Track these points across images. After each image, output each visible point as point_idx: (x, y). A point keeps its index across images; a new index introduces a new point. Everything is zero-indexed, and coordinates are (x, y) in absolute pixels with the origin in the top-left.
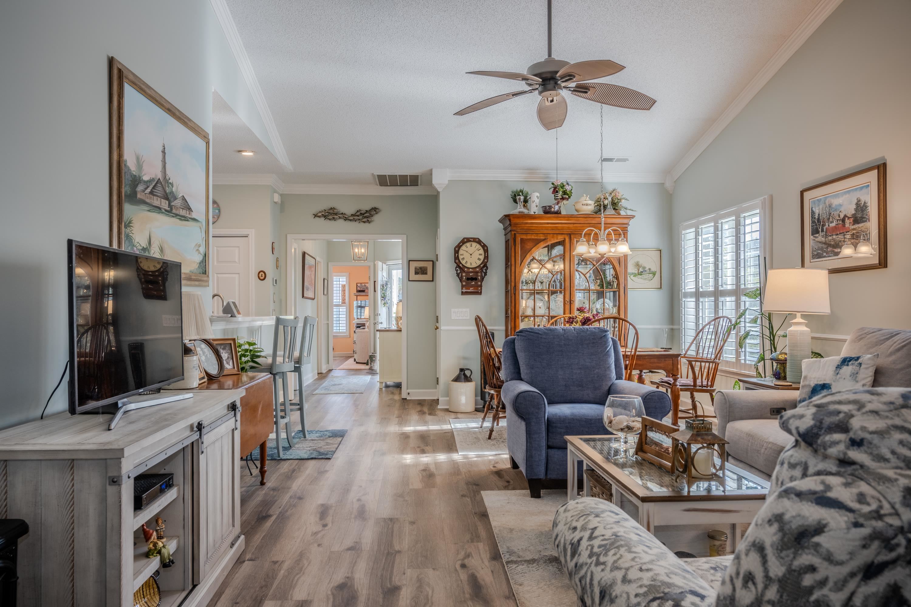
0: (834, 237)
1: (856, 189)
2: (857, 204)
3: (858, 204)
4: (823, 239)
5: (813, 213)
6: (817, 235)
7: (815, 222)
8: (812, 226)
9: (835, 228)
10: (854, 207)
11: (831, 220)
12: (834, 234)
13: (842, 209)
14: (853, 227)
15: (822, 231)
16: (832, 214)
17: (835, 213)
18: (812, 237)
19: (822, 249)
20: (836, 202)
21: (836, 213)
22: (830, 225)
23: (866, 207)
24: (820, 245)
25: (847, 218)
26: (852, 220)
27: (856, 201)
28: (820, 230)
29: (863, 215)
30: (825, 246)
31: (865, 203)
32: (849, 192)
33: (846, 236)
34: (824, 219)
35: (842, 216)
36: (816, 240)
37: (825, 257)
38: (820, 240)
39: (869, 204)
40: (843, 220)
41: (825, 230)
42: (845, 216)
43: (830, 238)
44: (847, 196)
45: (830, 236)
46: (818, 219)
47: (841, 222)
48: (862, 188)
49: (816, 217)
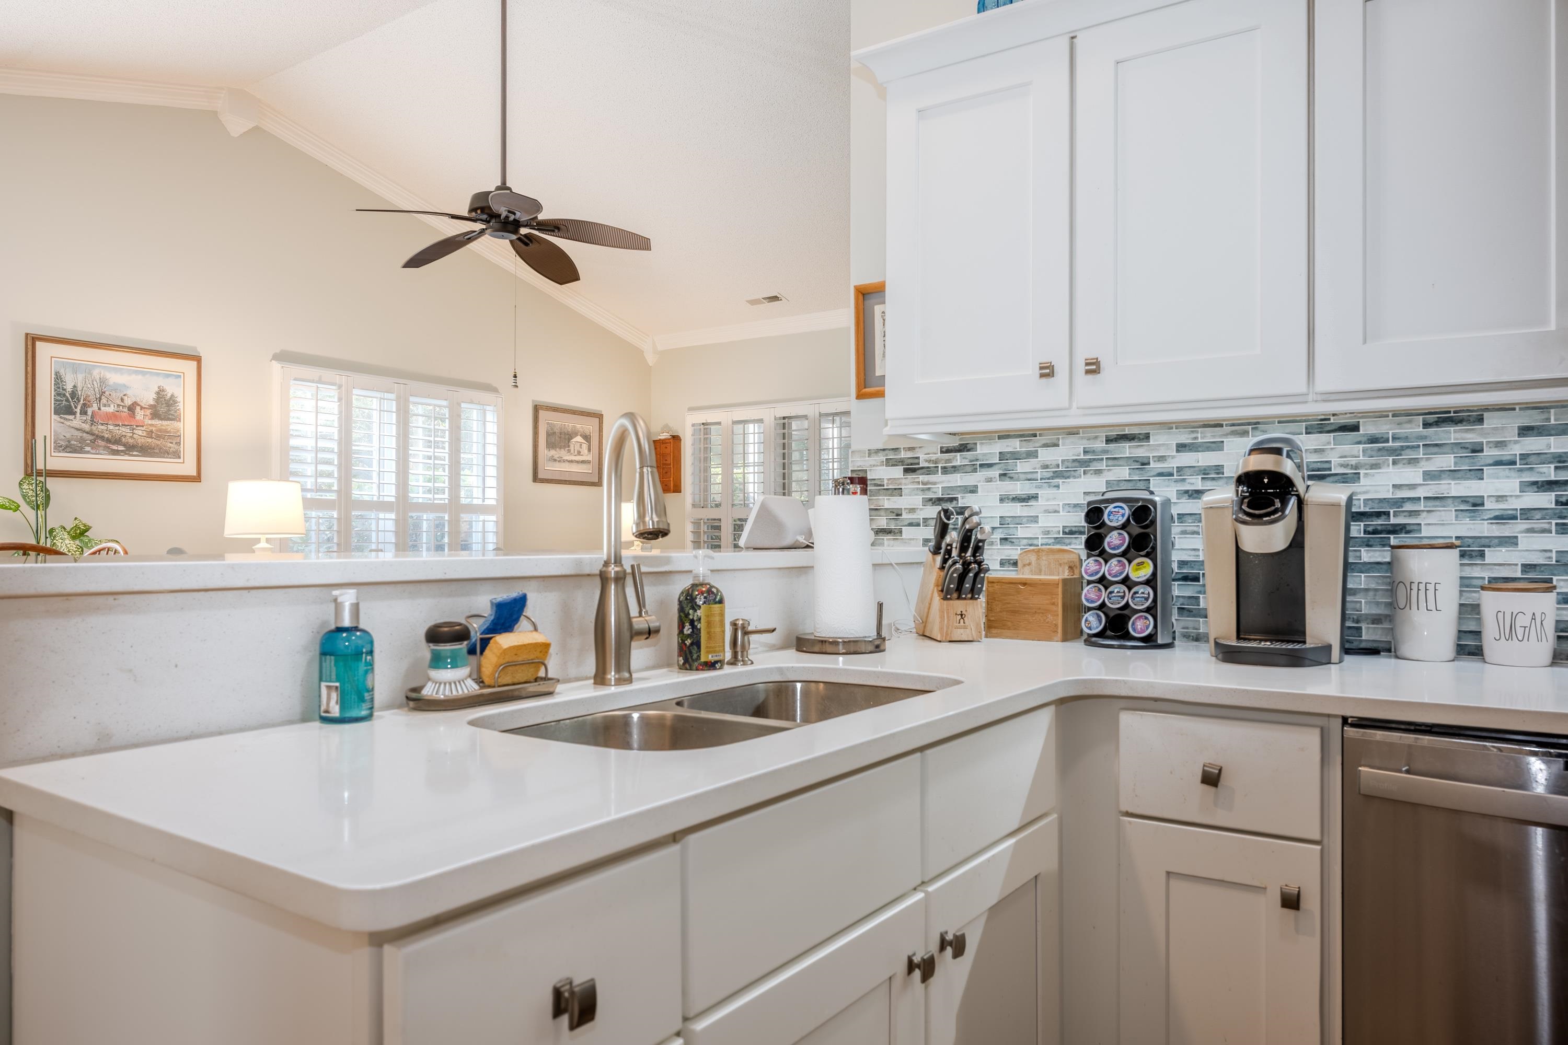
0: (111, 427)
1: (158, 374)
2: (158, 393)
3: (160, 393)
4: (87, 427)
5: (58, 379)
6: (71, 417)
7: (64, 395)
8: (55, 400)
9: (114, 416)
10: (154, 396)
11: (104, 400)
12: (110, 422)
13: (129, 392)
14: (150, 422)
15: (83, 412)
16: (107, 393)
17: (113, 394)
18: (54, 417)
19: (82, 440)
20: (114, 378)
21: (116, 396)
22: (102, 408)
23: (175, 402)
24: (79, 434)
25: (138, 408)
26: (148, 412)
27: (157, 389)
28: (78, 410)
29: (169, 410)
30: (91, 437)
31: (172, 395)
32: (144, 373)
33: (135, 431)
34: (88, 396)
35: (128, 402)
36: (68, 423)
37: (88, 452)
38: (78, 427)
39: (180, 399)
40: (132, 409)
41: (90, 413)
42: (135, 404)
43: (100, 427)
44: (140, 377)
45: (102, 424)
46: (74, 394)
47: (126, 410)
48: (168, 376)
49: (69, 388)
